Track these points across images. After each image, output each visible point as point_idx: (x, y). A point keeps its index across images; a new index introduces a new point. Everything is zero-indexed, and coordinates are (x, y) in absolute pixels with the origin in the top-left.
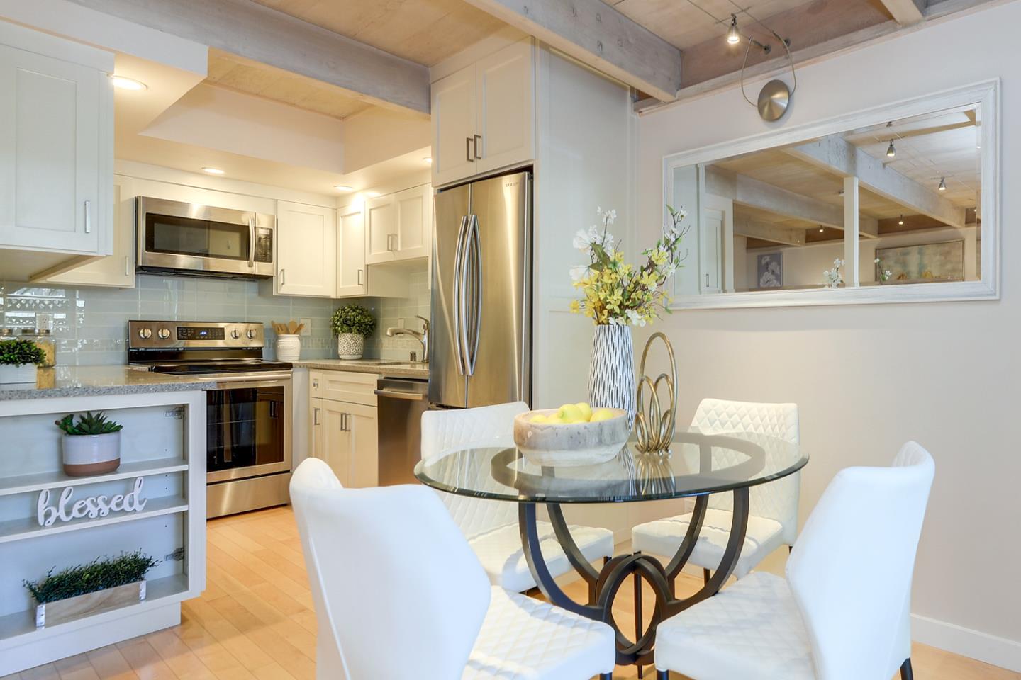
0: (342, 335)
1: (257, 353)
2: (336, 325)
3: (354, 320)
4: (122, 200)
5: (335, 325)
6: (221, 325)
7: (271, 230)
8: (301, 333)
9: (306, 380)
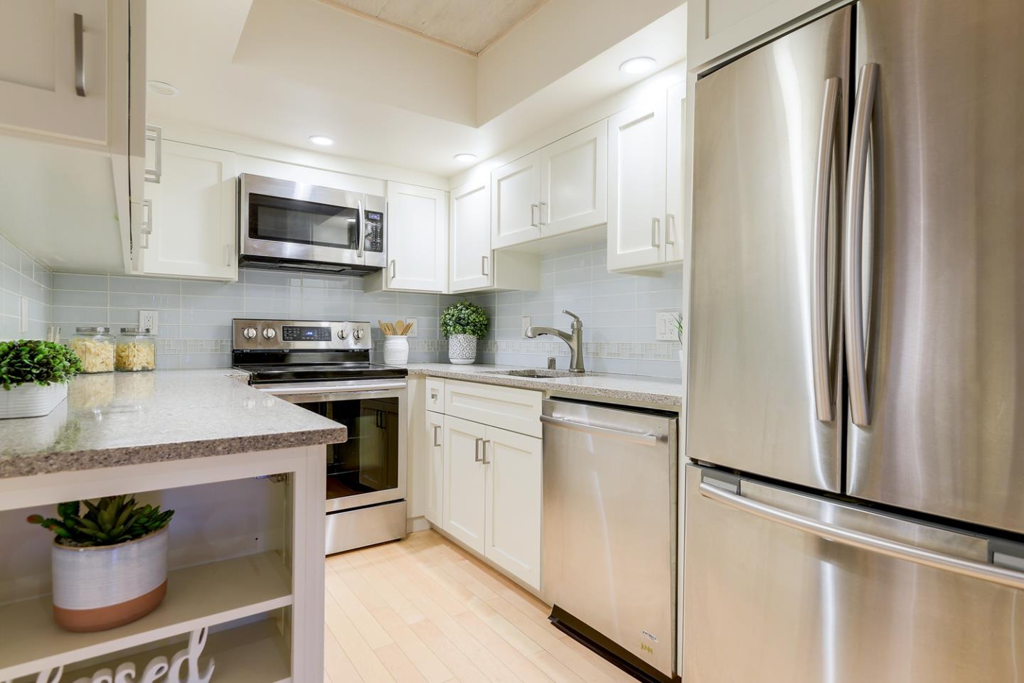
0: (454, 335)
1: (362, 355)
2: (448, 325)
3: (469, 319)
4: (223, 179)
5: (445, 324)
6: (324, 325)
7: (381, 215)
8: (409, 334)
9: (421, 390)
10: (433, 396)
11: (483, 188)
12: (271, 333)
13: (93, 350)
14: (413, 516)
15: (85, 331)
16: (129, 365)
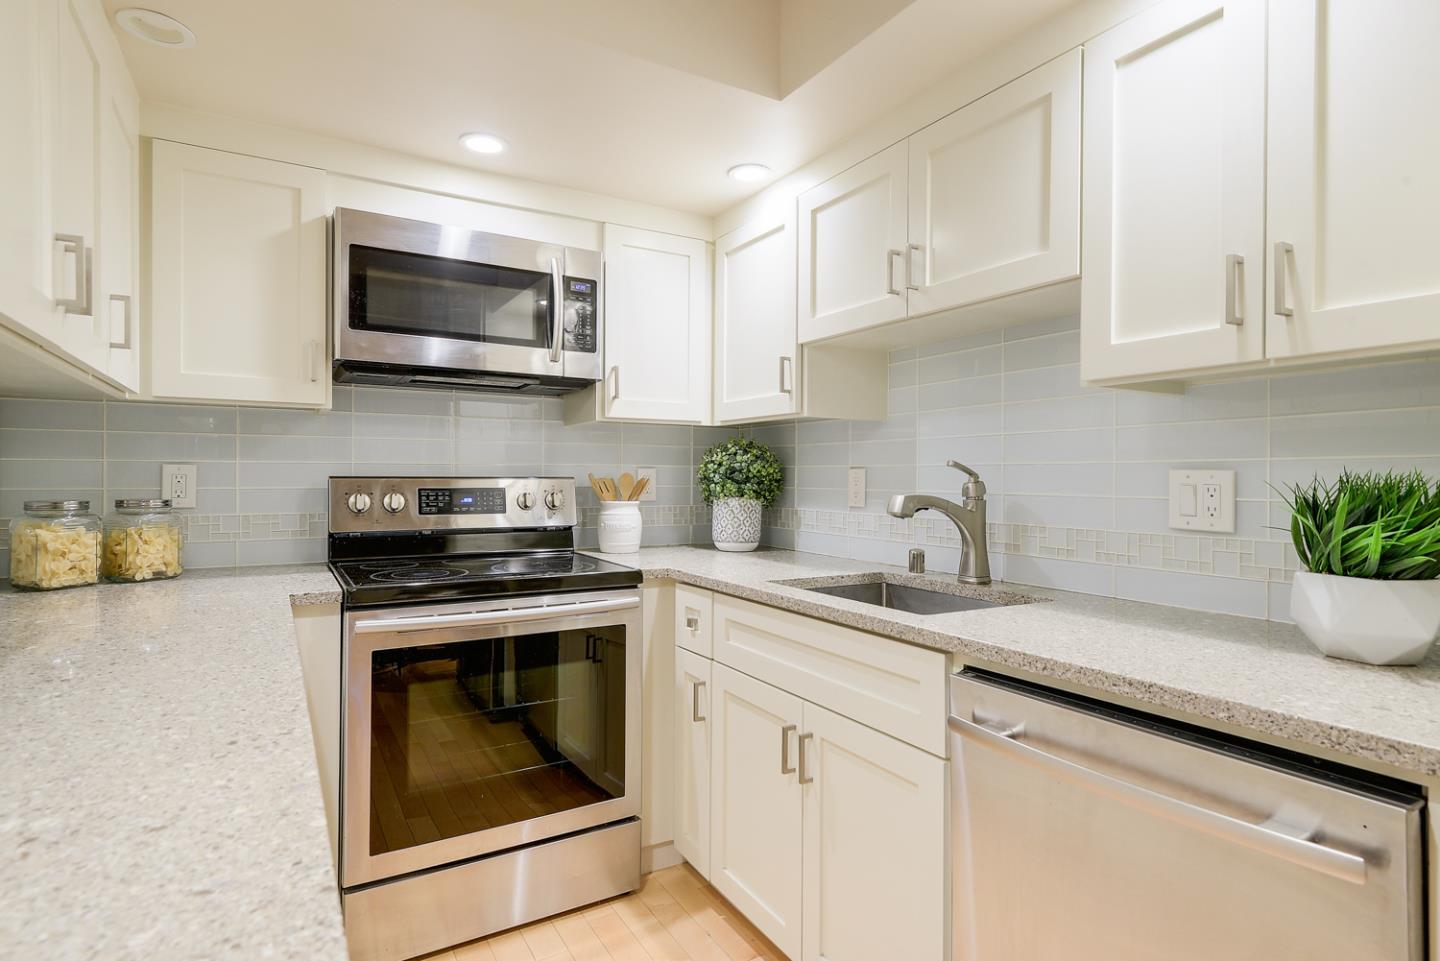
0: (722, 500)
1: (561, 537)
2: (710, 481)
3: (749, 471)
4: (304, 219)
5: (707, 479)
6: (502, 483)
7: (593, 284)
8: (643, 497)
9: (668, 607)
10: (690, 623)
11: (781, 228)
12: (398, 501)
13: (51, 546)
14: (653, 841)
15: (38, 509)
16: (128, 570)
